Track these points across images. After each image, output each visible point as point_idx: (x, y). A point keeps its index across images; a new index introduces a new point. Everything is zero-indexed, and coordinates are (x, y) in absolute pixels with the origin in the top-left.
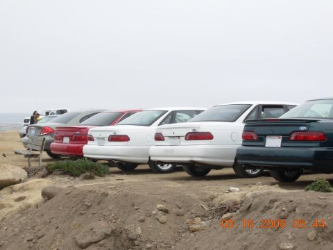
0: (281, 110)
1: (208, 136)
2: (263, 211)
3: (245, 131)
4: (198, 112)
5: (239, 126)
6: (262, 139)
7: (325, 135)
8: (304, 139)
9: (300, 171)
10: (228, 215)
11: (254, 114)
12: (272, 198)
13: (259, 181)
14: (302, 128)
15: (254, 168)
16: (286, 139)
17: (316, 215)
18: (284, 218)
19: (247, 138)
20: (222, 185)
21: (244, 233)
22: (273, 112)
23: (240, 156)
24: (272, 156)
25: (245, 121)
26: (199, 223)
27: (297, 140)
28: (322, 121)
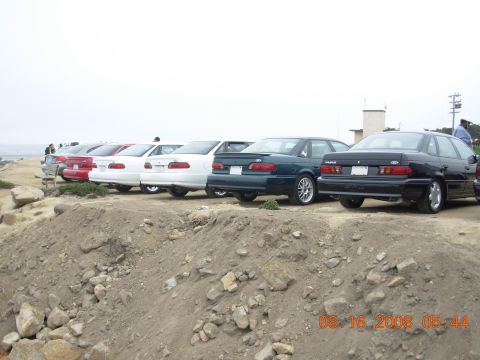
0: (243, 146)
1: (185, 166)
2: (225, 225)
3: (214, 162)
4: (179, 146)
5: (210, 158)
6: (227, 168)
7: (275, 166)
8: (259, 169)
9: (255, 193)
10: (199, 227)
11: (222, 149)
12: (232, 215)
13: (224, 200)
14: (258, 160)
15: (222, 191)
16: (245, 168)
17: (265, 228)
18: (241, 230)
19: (216, 168)
20: (196, 204)
21: (210, 242)
22: (238, 147)
23: (210, 181)
24: (235, 182)
25: (215, 154)
26: (177, 234)
27: (254, 169)
28: (273, 155)
